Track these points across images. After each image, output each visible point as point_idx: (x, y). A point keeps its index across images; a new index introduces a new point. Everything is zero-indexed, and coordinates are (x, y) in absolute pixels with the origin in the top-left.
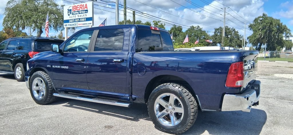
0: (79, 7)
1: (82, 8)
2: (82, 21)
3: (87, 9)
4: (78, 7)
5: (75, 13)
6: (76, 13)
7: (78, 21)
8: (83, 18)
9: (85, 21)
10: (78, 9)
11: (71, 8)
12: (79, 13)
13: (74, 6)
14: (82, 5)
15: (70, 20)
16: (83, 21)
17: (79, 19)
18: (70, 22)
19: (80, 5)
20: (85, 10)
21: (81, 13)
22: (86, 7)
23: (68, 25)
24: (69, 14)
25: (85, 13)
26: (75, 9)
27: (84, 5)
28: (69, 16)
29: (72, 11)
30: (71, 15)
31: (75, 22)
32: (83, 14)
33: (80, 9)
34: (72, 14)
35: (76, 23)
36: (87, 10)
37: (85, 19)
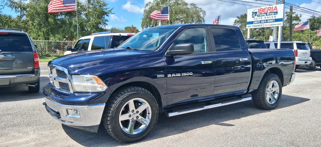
0: (267, 9)
1: (271, 10)
2: (269, 22)
3: (277, 10)
4: (265, 9)
5: (261, 15)
6: (263, 15)
7: (265, 23)
8: (271, 20)
9: (273, 22)
10: (265, 11)
11: (257, 11)
12: (267, 15)
13: (261, 9)
14: (271, 8)
15: (255, 21)
16: (271, 22)
17: (266, 21)
18: (255, 24)
19: (268, 8)
20: (274, 12)
21: (270, 15)
22: (275, 9)
23: (251, 26)
24: (253, 16)
25: (274, 14)
26: (261, 12)
27: (273, 7)
28: (254, 18)
29: (257, 14)
30: (256, 17)
31: (261, 23)
32: (272, 15)
33: (268, 11)
34: (258, 16)
35: (263, 24)
36: (277, 12)
37: (274, 20)
